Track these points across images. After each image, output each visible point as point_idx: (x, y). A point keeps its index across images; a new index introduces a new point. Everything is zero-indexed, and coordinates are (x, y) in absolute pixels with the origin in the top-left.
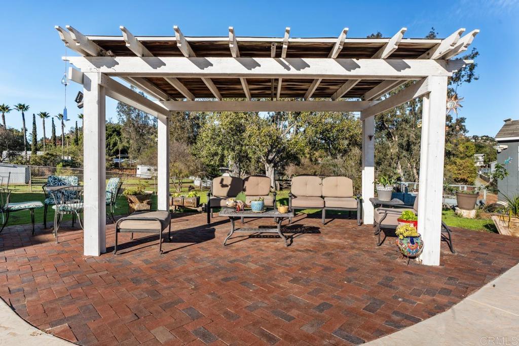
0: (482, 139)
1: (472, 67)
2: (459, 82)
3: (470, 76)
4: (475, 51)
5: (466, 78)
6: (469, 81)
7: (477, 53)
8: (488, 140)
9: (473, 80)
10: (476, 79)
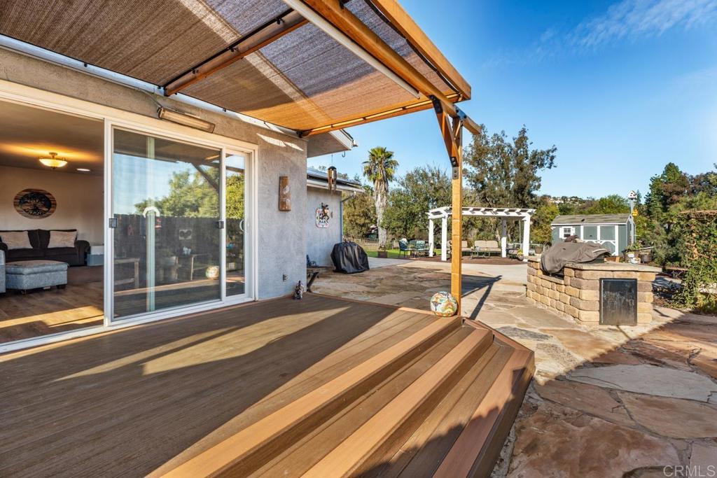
0: (571, 200)
1: (552, 158)
2: (543, 168)
3: (551, 164)
4: (554, 148)
5: (548, 165)
6: (550, 168)
7: (556, 149)
8: (577, 201)
9: (552, 167)
10: (555, 167)
